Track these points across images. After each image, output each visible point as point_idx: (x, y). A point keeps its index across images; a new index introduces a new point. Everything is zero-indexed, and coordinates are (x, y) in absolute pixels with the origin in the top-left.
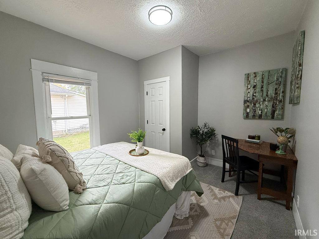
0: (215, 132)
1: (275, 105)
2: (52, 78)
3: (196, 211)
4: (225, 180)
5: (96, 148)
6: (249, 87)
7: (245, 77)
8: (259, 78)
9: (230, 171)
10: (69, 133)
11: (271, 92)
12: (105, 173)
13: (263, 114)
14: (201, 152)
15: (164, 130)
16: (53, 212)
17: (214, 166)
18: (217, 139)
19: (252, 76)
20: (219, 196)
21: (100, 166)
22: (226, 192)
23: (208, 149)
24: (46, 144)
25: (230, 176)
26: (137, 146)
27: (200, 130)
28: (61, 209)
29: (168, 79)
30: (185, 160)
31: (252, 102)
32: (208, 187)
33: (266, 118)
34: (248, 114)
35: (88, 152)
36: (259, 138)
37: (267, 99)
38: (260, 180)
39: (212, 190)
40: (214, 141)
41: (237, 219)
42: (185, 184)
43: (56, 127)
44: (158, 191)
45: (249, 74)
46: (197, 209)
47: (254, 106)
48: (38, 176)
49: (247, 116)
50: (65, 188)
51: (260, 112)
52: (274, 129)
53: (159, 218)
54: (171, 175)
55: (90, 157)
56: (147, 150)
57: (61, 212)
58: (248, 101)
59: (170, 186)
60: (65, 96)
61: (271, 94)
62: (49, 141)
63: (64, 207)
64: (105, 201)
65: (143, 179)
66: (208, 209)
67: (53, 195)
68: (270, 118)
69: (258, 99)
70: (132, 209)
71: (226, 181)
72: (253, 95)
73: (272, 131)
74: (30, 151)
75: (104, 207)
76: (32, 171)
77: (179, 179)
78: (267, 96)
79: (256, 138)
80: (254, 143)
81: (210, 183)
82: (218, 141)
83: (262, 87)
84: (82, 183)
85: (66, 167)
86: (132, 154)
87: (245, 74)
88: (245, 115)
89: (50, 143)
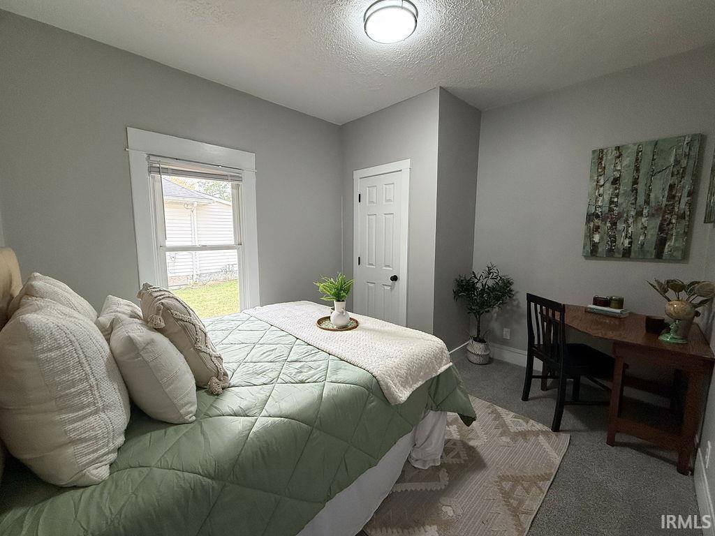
0: (512, 287)
1: (668, 225)
2: (167, 167)
3: (458, 456)
4: (530, 396)
5: (251, 311)
6: (602, 183)
7: (593, 158)
8: (627, 160)
9: (544, 377)
10: (200, 281)
11: (659, 194)
12: (266, 359)
13: (635, 248)
14: (479, 331)
15: (395, 278)
16: (166, 424)
17: (508, 364)
18: (515, 303)
19: (610, 156)
20: (513, 429)
21: (257, 346)
22: (531, 421)
23: (495, 325)
24: (156, 294)
25: (544, 387)
26: (333, 309)
27: (476, 281)
28: (181, 421)
29: (405, 165)
30: (435, 343)
31: (608, 217)
32: (489, 407)
33: (643, 256)
34: (595, 246)
35: (235, 318)
36: (620, 303)
37: (645, 212)
38: (615, 401)
39: (498, 416)
40: (508, 308)
41: (550, 482)
42: (435, 394)
43: (175, 268)
44: (374, 403)
45: (602, 151)
46: (461, 452)
47: (611, 228)
48: (141, 353)
49: (593, 252)
50: (190, 381)
51: (627, 242)
52: (658, 283)
53: (372, 460)
54: (403, 372)
55: (240, 328)
56: (354, 320)
57: (182, 426)
58: (597, 216)
59: (401, 395)
60: (193, 204)
61: (656, 197)
62: (160, 290)
63: (187, 417)
64: (264, 412)
65: (342, 375)
66: (485, 453)
67: (167, 390)
68: (653, 257)
69: (624, 212)
70: (316, 433)
71: (533, 399)
72: (611, 202)
73: (654, 287)
74: (127, 307)
75: (262, 422)
76: (130, 341)
77: (420, 383)
78: (647, 202)
79: (613, 304)
80: (607, 315)
81: (494, 401)
82: (518, 306)
83: (635, 182)
84: (221, 375)
85: (190, 341)
86: (323, 326)
87: (594, 152)
88: (588, 249)
89: (163, 293)
